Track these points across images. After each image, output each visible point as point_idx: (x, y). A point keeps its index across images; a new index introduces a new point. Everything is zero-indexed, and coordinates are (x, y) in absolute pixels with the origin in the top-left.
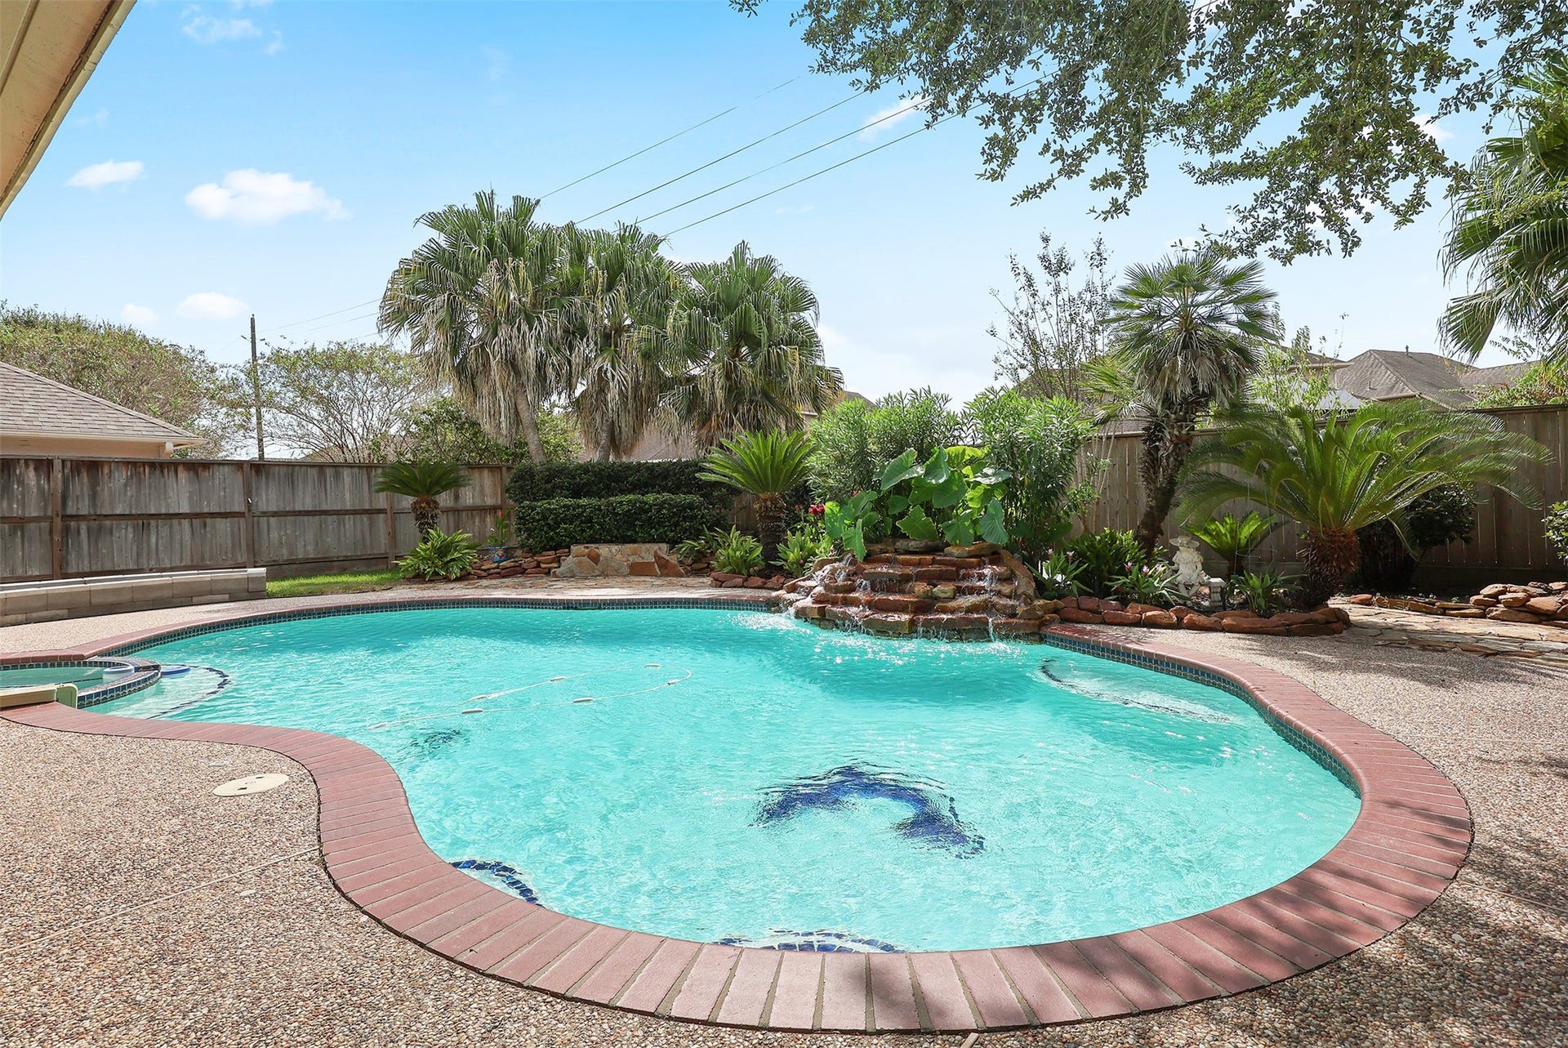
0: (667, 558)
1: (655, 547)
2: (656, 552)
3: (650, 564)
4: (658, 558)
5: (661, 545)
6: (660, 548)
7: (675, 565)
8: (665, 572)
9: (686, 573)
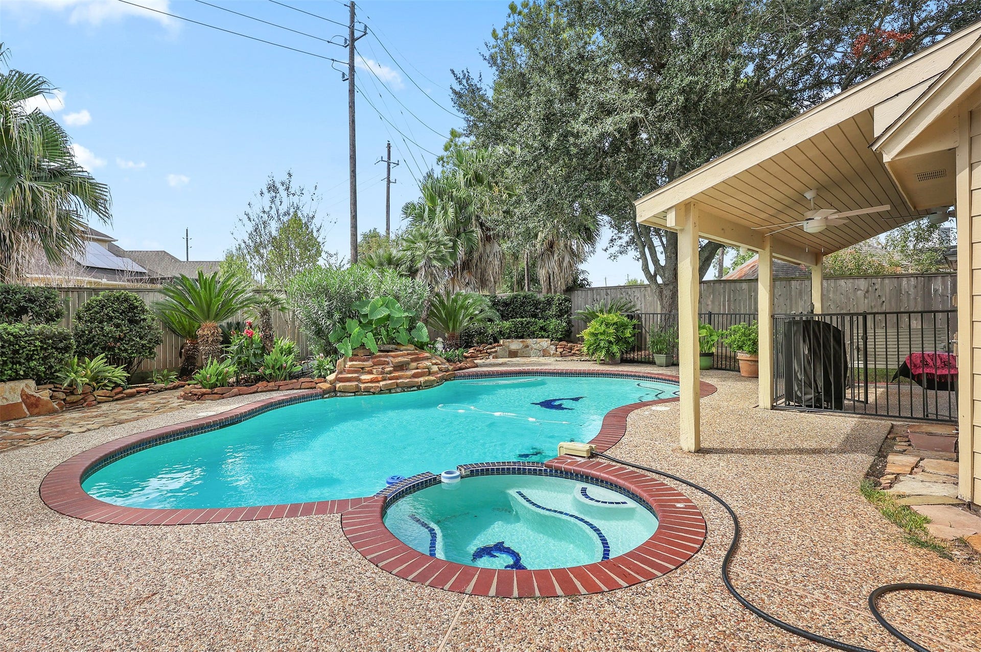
0: (37, 395)
1: (21, 385)
2: (23, 390)
3: (15, 406)
4: (25, 397)
5: (26, 381)
6: (27, 386)
7: (47, 402)
8: (36, 411)
9: (61, 408)
